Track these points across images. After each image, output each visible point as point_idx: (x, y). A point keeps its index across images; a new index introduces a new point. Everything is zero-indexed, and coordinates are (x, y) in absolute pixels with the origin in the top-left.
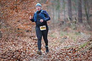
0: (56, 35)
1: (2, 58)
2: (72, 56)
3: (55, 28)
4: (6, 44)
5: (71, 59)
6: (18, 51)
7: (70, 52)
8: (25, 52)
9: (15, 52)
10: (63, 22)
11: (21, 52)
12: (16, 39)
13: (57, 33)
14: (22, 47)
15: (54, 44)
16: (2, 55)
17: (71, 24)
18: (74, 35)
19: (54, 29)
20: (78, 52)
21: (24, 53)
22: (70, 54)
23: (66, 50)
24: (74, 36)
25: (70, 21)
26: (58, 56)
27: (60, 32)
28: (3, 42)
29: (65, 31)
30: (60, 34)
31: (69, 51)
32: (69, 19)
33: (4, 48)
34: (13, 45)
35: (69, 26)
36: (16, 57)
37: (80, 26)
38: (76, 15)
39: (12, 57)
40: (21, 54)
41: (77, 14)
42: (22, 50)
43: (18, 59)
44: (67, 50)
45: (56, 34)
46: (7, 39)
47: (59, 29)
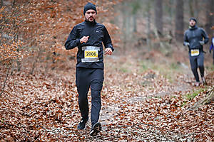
0: (131, 67)
1: (23, 115)
2: (170, 117)
3: (127, 52)
4: (29, 84)
5: (168, 123)
6: (55, 101)
7: (165, 108)
8: (70, 104)
9: (50, 102)
10: (145, 40)
11: (63, 104)
12: (50, 76)
13: (132, 63)
14: (62, 93)
15: (129, 88)
16: (24, 108)
17: (161, 44)
18: (170, 69)
19: (124, 54)
20: (183, 108)
21: (68, 107)
22: (165, 111)
23: (156, 103)
24: (169, 71)
25: (158, 38)
26: (140, 116)
27: (138, 62)
28: (22, 80)
29: (148, 59)
30: (138, 66)
31: (162, 105)
32: (156, 34)
33: (25, 93)
34: (45, 87)
35: (157, 47)
36: (52, 114)
37: (179, 49)
38: (170, 24)
39: (45, 114)
40: (62, 108)
41: (173, 23)
42: (64, 100)
43: (57, 120)
44: (158, 104)
45: (131, 65)
46: (31, 74)
47: (135, 54)
